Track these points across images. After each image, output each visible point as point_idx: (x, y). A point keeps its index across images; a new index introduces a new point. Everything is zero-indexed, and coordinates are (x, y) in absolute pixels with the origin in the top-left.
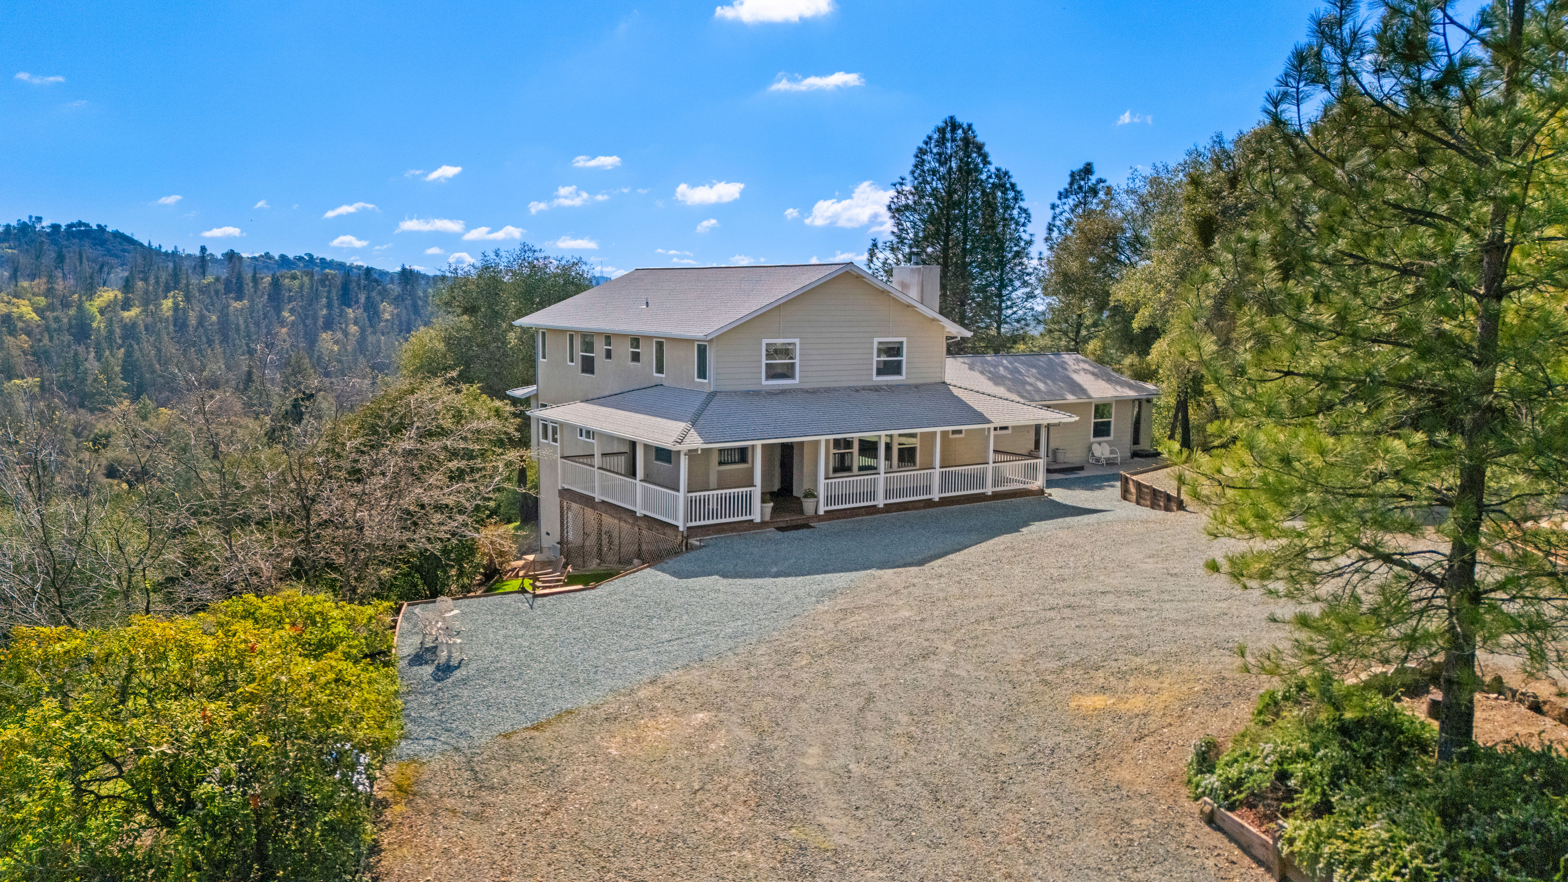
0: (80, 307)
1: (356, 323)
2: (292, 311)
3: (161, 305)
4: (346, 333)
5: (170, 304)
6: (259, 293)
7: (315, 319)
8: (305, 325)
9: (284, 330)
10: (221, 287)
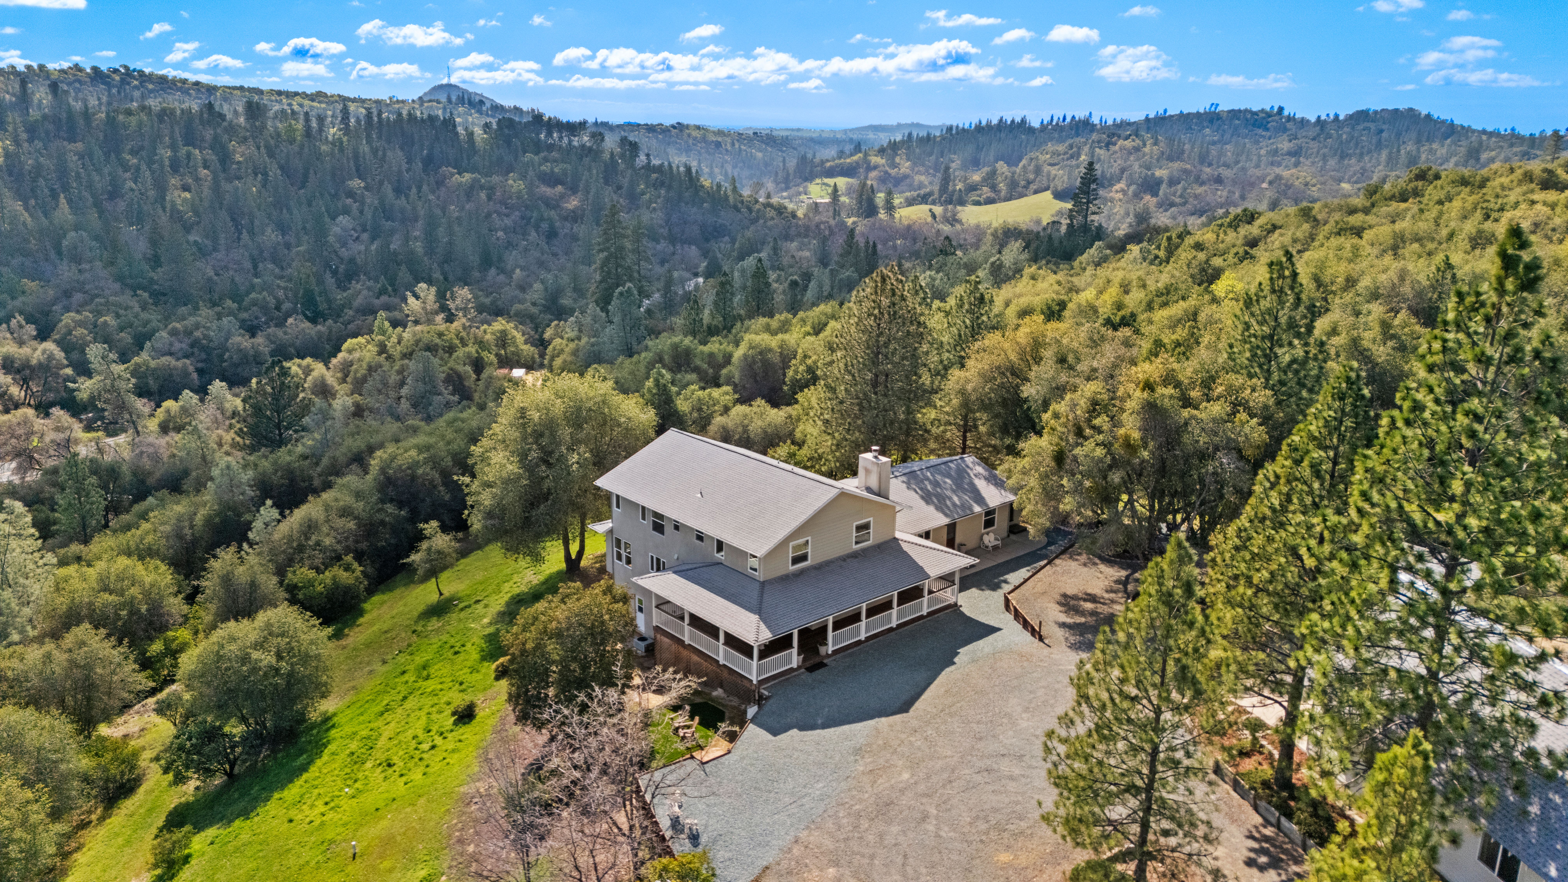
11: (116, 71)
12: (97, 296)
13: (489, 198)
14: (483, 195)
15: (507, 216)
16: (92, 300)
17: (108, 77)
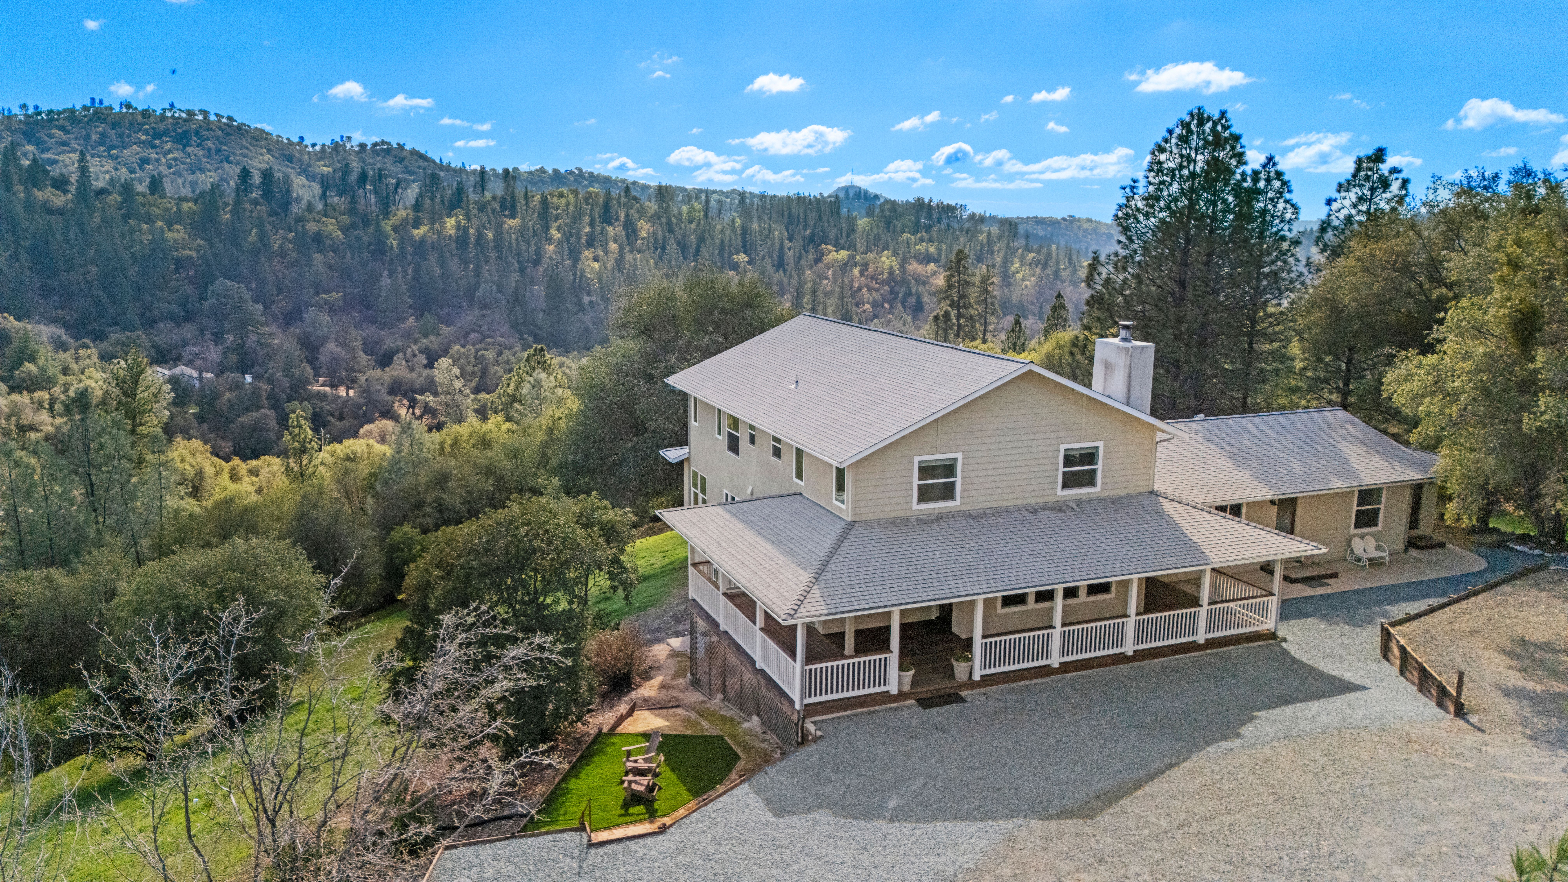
0: (378, 226)
1: (615, 241)
2: (559, 229)
3: (445, 223)
4: (606, 251)
5: (453, 222)
6: (530, 211)
7: (579, 238)
8: (568, 242)
9: (551, 247)
10: (497, 206)
11: (572, 173)
12: (489, 337)
13: (862, 273)
14: (856, 271)
15: (877, 290)
16: (483, 339)
17: (565, 177)
